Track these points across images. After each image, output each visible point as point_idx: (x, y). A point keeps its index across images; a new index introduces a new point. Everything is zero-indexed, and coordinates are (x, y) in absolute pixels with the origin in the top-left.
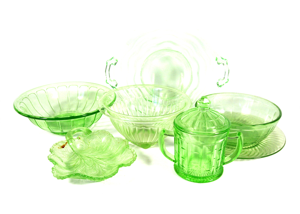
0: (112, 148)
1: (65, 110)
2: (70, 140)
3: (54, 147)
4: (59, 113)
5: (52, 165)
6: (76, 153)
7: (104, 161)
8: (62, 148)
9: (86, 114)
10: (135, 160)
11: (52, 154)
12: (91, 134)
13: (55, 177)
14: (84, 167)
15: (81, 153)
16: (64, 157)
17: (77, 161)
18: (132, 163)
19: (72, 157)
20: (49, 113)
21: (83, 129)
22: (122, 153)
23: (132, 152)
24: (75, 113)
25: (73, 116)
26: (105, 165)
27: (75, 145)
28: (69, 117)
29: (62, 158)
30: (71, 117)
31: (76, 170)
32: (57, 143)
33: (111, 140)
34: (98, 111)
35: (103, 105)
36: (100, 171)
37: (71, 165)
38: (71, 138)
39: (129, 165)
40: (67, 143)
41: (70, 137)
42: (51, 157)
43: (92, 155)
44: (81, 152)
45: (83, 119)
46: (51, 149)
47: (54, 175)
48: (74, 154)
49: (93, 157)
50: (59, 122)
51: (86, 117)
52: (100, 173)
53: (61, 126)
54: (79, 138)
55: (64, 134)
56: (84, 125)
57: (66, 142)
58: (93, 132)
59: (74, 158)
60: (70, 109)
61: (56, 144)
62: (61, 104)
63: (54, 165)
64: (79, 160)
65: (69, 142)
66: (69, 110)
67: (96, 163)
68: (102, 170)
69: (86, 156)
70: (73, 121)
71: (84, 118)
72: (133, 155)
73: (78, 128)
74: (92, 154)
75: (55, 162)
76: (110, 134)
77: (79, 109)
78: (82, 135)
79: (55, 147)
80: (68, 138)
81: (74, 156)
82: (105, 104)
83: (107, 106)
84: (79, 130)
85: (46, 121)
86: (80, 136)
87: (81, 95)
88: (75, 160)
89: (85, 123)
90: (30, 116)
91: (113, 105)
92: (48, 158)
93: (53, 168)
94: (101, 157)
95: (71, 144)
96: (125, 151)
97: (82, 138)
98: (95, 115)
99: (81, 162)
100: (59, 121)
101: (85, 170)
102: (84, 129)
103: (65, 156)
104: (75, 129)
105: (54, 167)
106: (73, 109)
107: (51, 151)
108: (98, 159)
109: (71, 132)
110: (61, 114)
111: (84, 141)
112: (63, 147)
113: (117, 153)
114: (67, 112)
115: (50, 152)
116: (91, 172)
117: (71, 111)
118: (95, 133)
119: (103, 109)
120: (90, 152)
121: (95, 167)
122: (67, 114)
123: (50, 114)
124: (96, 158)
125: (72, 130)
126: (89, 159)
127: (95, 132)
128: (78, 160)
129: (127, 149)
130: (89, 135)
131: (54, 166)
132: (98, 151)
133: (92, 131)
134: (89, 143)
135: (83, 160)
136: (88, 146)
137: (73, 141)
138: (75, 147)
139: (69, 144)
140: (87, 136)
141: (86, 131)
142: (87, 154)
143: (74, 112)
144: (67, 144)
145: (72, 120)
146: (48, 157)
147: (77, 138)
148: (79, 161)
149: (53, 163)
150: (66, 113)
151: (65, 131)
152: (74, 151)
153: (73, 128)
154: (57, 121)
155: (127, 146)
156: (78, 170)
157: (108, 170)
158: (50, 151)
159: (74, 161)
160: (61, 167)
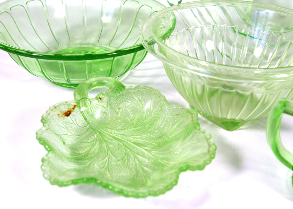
0: (163, 124)
1: (78, 42)
2: (82, 102)
3: (49, 114)
4: (66, 46)
5: (42, 151)
6: (92, 128)
7: (146, 150)
8: (66, 117)
9: (116, 52)
10: (213, 158)
11: (44, 128)
12: (123, 92)
13: (46, 178)
14: (107, 158)
15: (103, 128)
16: (69, 134)
17: (93, 146)
18: (208, 164)
19: (83, 136)
20: (47, 45)
21: (108, 80)
22: (185, 138)
23: (207, 140)
24: (96, 48)
25: (90, 55)
26: (149, 159)
27: (90, 111)
28: (83, 54)
29: (65, 137)
30: (86, 55)
31: (91, 163)
32: (56, 106)
33: (162, 107)
34: (141, 48)
35: (153, 35)
36: (137, 172)
37: (81, 152)
38: (84, 97)
39: (201, 168)
40: (75, 106)
41: (83, 95)
42: (41, 134)
43: (123, 135)
44: (101, 127)
45: (110, 61)
46: (44, 117)
47: (44, 175)
48: (88, 129)
49: (124, 138)
50: (62, 64)
51: (116, 58)
52: (137, 175)
53: (66, 72)
54: (100, 98)
55: (73, 87)
56: (110, 73)
57: (75, 104)
58: (128, 89)
59: (87, 137)
60: (86, 40)
61: (55, 108)
62: (69, 28)
63: (47, 152)
64: (98, 143)
65: (81, 103)
66: (84, 42)
67: (130, 152)
68: (143, 169)
69: (111, 136)
70: (91, 64)
71: (112, 58)
72: (210, 146)
73: (100, 78)
74: (122, 132)
75: (49, 147)
76: (160, 94)
77: (102, 40)
78: (106, 93)
79: (52, 113)
80: (78, 97)
81: (87, 133)
82: (155, 32)
83: (160, 38)
84: (101, 83)
85: (39, 60)
86: (103, 94)
87: (107, 15)
88: (89, 141)
89: (113, 69)
90: (8, 47)
91: (170, 36)
92: (35, 136)
93: (43, 160)
94: (140, 141)
95: (83, 109)
96: (191, 135)
97: (105, 99)
98: (133, 54)
99: (101, 147)
100: (62, 61)
101: (108, 167)
102: (111, 81)
103: (71, 133)
104: (93, 80)
105: (46, 158)
106: (93, 40)
107: (44, 120)
108: (135, 143)
109: (85, 84)
110: (69, 47)
111: (109, 104)
112: (68, 114)
113: (173, 135)
114: (81, 44)
115: (42, 124)
116: (120, 173)
117: (88, 44)
118: (131, 91)
119: (151, 43)
120: (119, 128)
121: (129, 161)
122: (80, 48)
123: (49, 46)
124: (130, 141)
125: (88, 82)
126: (117, 142)
127: (132, 89)
128: (94, 142)
129: (196, 131)
130: (119, 93)
131: (47, 155)
132: (135, 127)
133: (125, 85)
134: (119, 109)
135: (104, 144)
136: (116, 115)
137: (88, 103)
138: (92, 115)
139: (80, 108)
140: (115, 95)
141: (114, 86)
142: (114, 133)
143: (94, 45)
144: (76, 108)
145: (88, 61)
146: (37, 134)
147: (96, 98)
148: (97, 146)
149: (45, 148)
150: (78, 46)
151: (74, 81)
152: (88, 123)
153: (89, 78)
154: (59, 61)
155: (196, 125)
156: (93, 165)
157: (154, 170)
158: (42, 121)
159: (88, 144)
160: (60, 156)
